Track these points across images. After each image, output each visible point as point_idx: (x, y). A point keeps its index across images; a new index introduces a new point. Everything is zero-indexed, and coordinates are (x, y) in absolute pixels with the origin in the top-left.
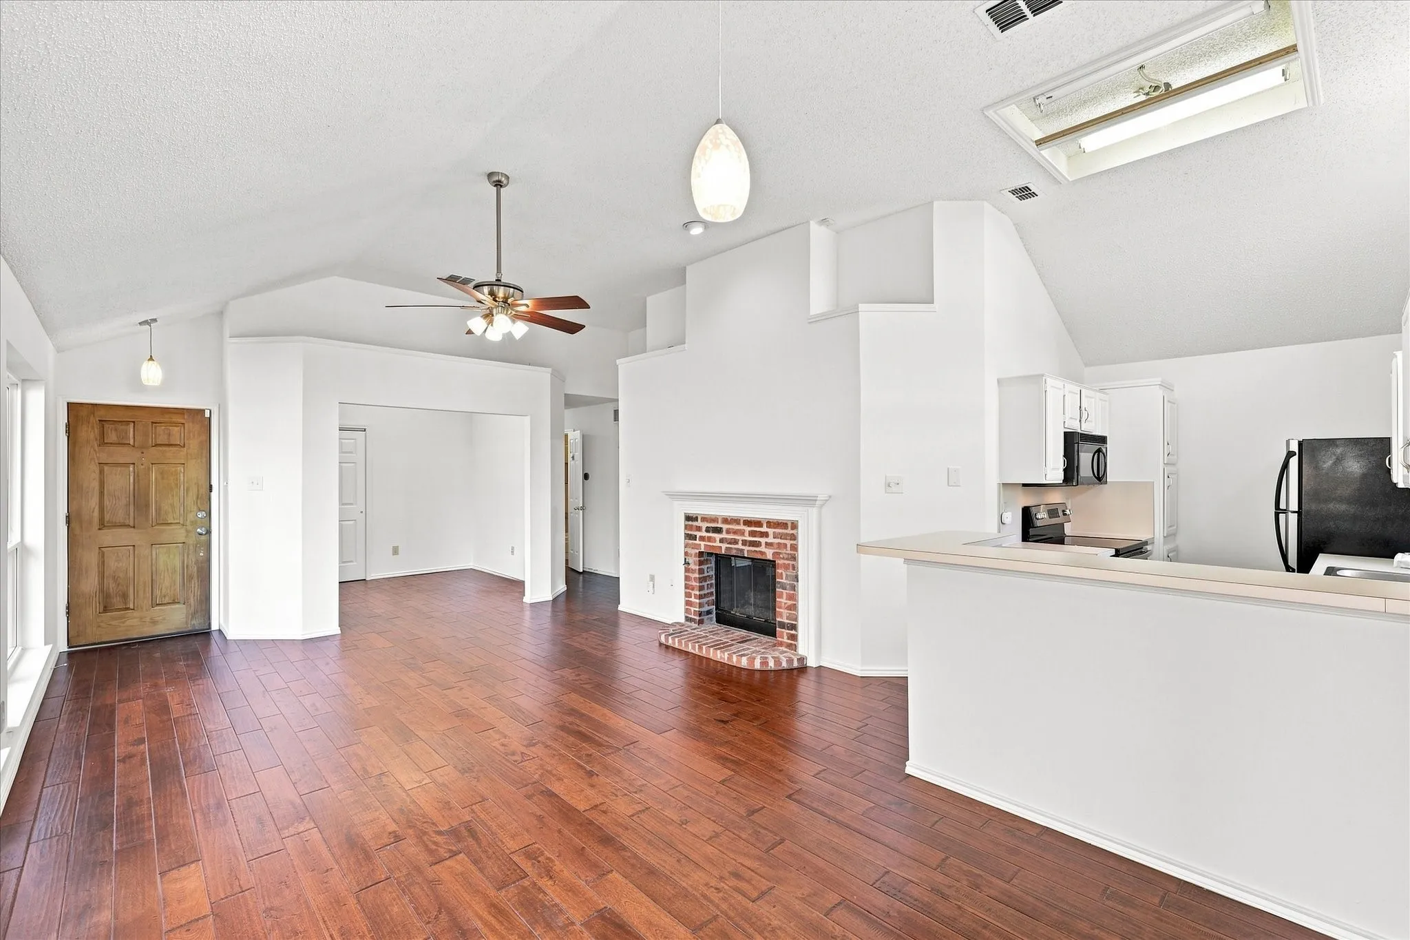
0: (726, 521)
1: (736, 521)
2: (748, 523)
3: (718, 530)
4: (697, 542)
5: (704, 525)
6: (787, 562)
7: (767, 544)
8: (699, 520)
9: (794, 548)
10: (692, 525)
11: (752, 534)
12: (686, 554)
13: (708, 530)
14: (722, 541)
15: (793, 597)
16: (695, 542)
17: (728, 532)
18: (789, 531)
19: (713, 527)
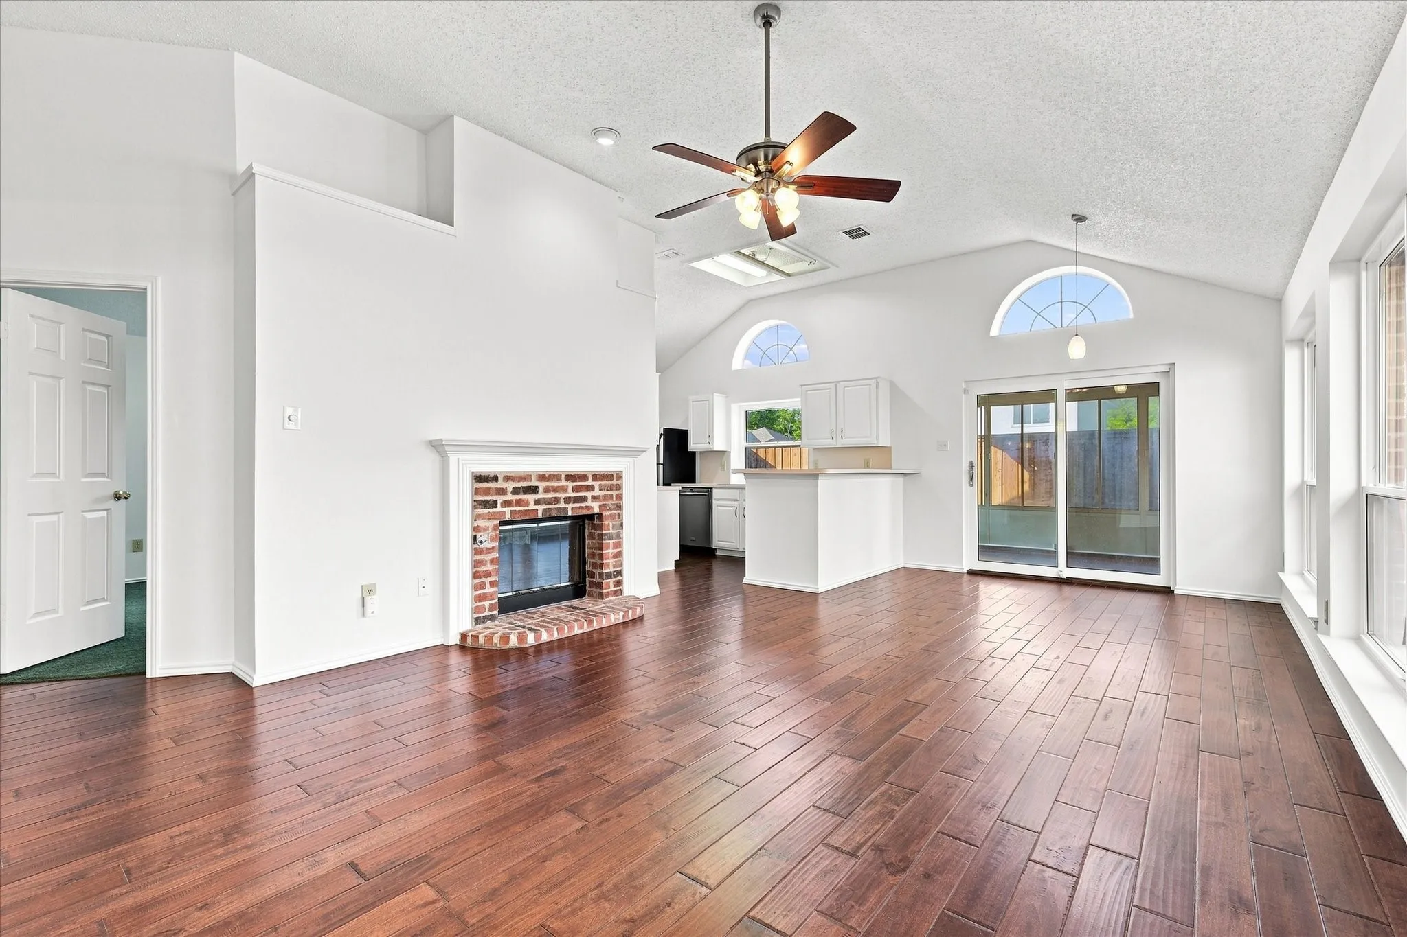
0: (542, 477)
1: (556, 477)
2: (571, 477)
3: (533, 490)
4: (499, 509)
5: (510, 486)
6: (613, 512)
7: (593, 497)
8: (500, 479)
9: (619, 497)
10: (487, 488)
12: (476, 529)
13: (516, 491)
14: (537, 502)
15: (618, 545)
16: (494, 510)
17: (546, 490)
18: (615, 482)
19: (523, 487)
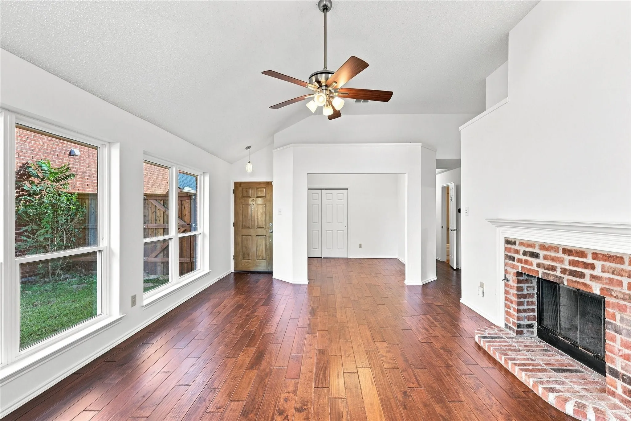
0: (543, 247)
1: (555, 249)
2: (568, 251)
3: (535, 255)
4: (515, 263)
5: (522, 249)
6: (622, 303)
7: (592, 277)
8: (517, 243)
10: (511, 248)
11: (572, 263)
12: (506, 271)
13: (525, 253)
14: (538, 265)
16: (513, 263)
17: (545, 258)
19: (529, 252)
